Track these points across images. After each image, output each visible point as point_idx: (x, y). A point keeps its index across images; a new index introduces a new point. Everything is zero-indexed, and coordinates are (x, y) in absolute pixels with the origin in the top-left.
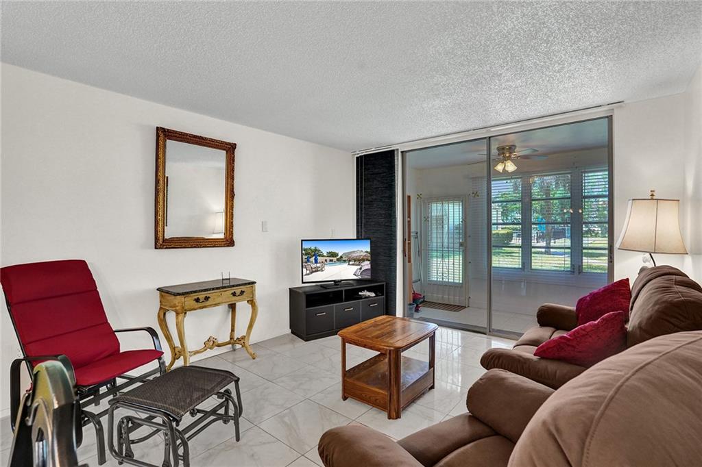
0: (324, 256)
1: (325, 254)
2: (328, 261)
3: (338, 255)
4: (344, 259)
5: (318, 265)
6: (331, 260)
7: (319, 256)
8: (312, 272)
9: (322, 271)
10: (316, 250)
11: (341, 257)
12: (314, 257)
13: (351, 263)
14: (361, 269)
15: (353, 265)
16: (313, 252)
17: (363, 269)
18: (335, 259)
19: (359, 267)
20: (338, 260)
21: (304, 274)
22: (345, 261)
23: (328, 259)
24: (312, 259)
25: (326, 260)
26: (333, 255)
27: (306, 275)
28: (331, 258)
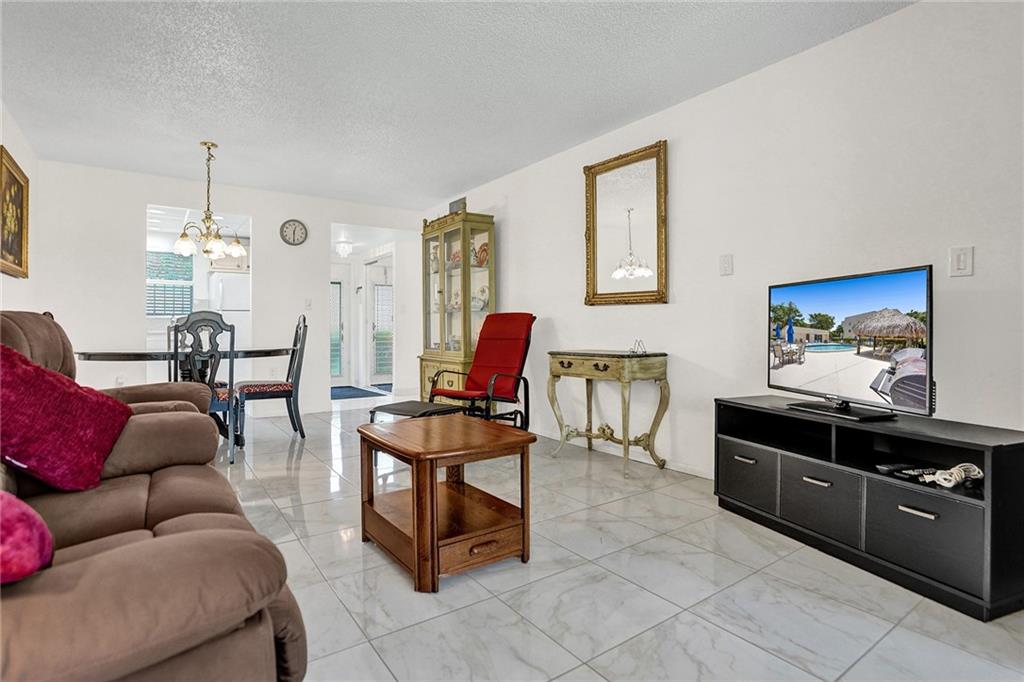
0: (804, 325)
1: (807, 322)
2: (812, 337)
3: (832, 324)
4: (846, 335)
5: (794, 347)
6: (818, 338)
7: (795, 324)
8: (783, 363)
9: (801, 363)
10: (791, 309)
11: (840, 330)
12: (787, 327)
13: (864, 349)
14: (892, 372)
15: (869, 355)
16: (785, 313)
17: (898, 375)
18: (825, 333)
19: (887, 365)
20: (834, 337)
21: (771, 365)
22: (848, 342)
23: (813, 332)
24: (784, 332)
25: (808, 337)
26: (822, 322)
27: (775, 367)
28: (819, 332)
